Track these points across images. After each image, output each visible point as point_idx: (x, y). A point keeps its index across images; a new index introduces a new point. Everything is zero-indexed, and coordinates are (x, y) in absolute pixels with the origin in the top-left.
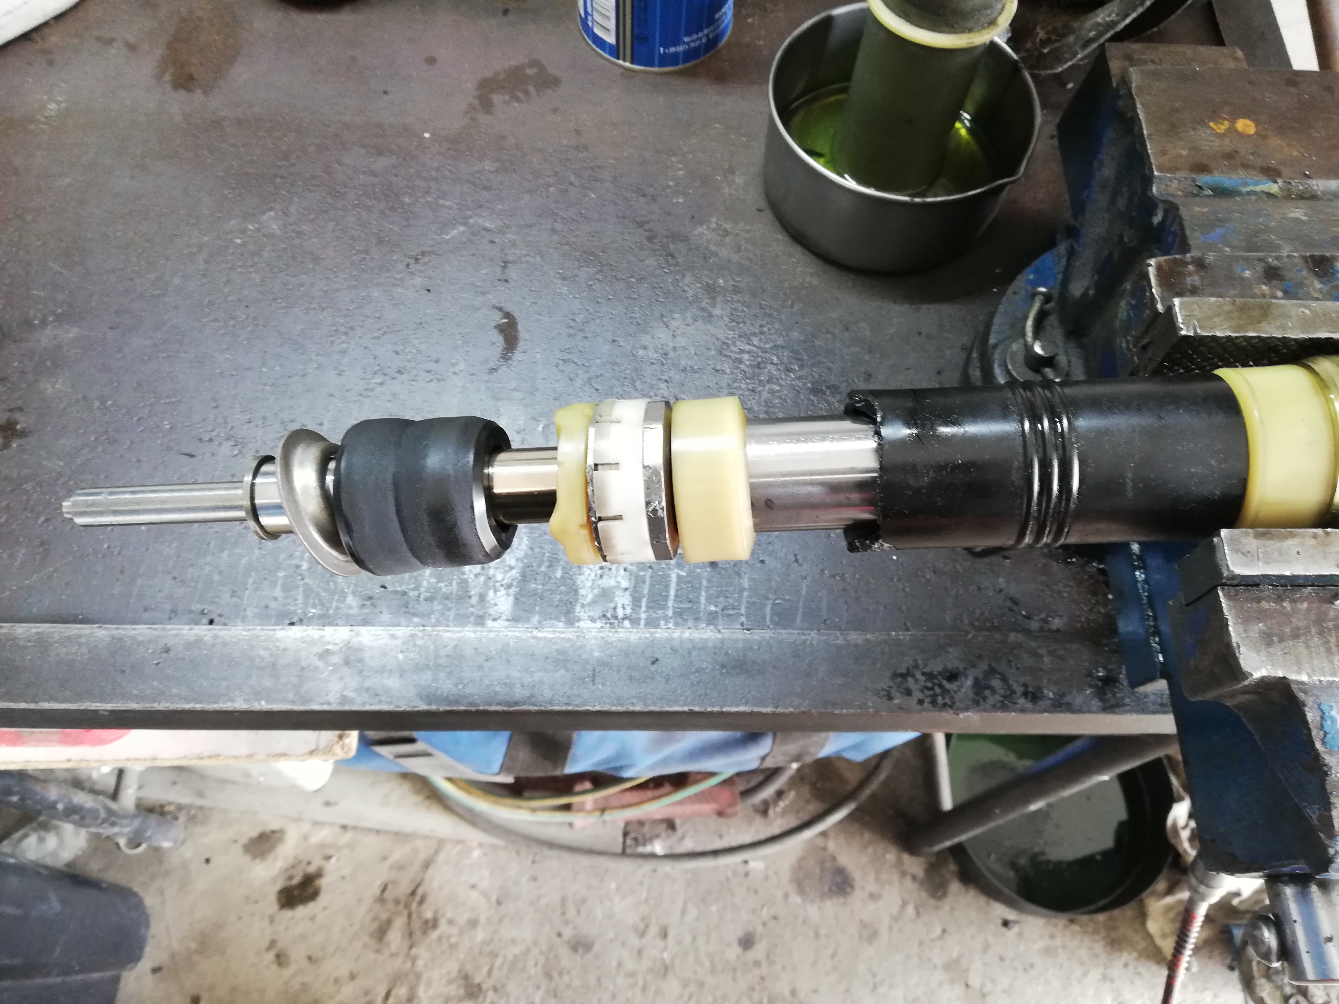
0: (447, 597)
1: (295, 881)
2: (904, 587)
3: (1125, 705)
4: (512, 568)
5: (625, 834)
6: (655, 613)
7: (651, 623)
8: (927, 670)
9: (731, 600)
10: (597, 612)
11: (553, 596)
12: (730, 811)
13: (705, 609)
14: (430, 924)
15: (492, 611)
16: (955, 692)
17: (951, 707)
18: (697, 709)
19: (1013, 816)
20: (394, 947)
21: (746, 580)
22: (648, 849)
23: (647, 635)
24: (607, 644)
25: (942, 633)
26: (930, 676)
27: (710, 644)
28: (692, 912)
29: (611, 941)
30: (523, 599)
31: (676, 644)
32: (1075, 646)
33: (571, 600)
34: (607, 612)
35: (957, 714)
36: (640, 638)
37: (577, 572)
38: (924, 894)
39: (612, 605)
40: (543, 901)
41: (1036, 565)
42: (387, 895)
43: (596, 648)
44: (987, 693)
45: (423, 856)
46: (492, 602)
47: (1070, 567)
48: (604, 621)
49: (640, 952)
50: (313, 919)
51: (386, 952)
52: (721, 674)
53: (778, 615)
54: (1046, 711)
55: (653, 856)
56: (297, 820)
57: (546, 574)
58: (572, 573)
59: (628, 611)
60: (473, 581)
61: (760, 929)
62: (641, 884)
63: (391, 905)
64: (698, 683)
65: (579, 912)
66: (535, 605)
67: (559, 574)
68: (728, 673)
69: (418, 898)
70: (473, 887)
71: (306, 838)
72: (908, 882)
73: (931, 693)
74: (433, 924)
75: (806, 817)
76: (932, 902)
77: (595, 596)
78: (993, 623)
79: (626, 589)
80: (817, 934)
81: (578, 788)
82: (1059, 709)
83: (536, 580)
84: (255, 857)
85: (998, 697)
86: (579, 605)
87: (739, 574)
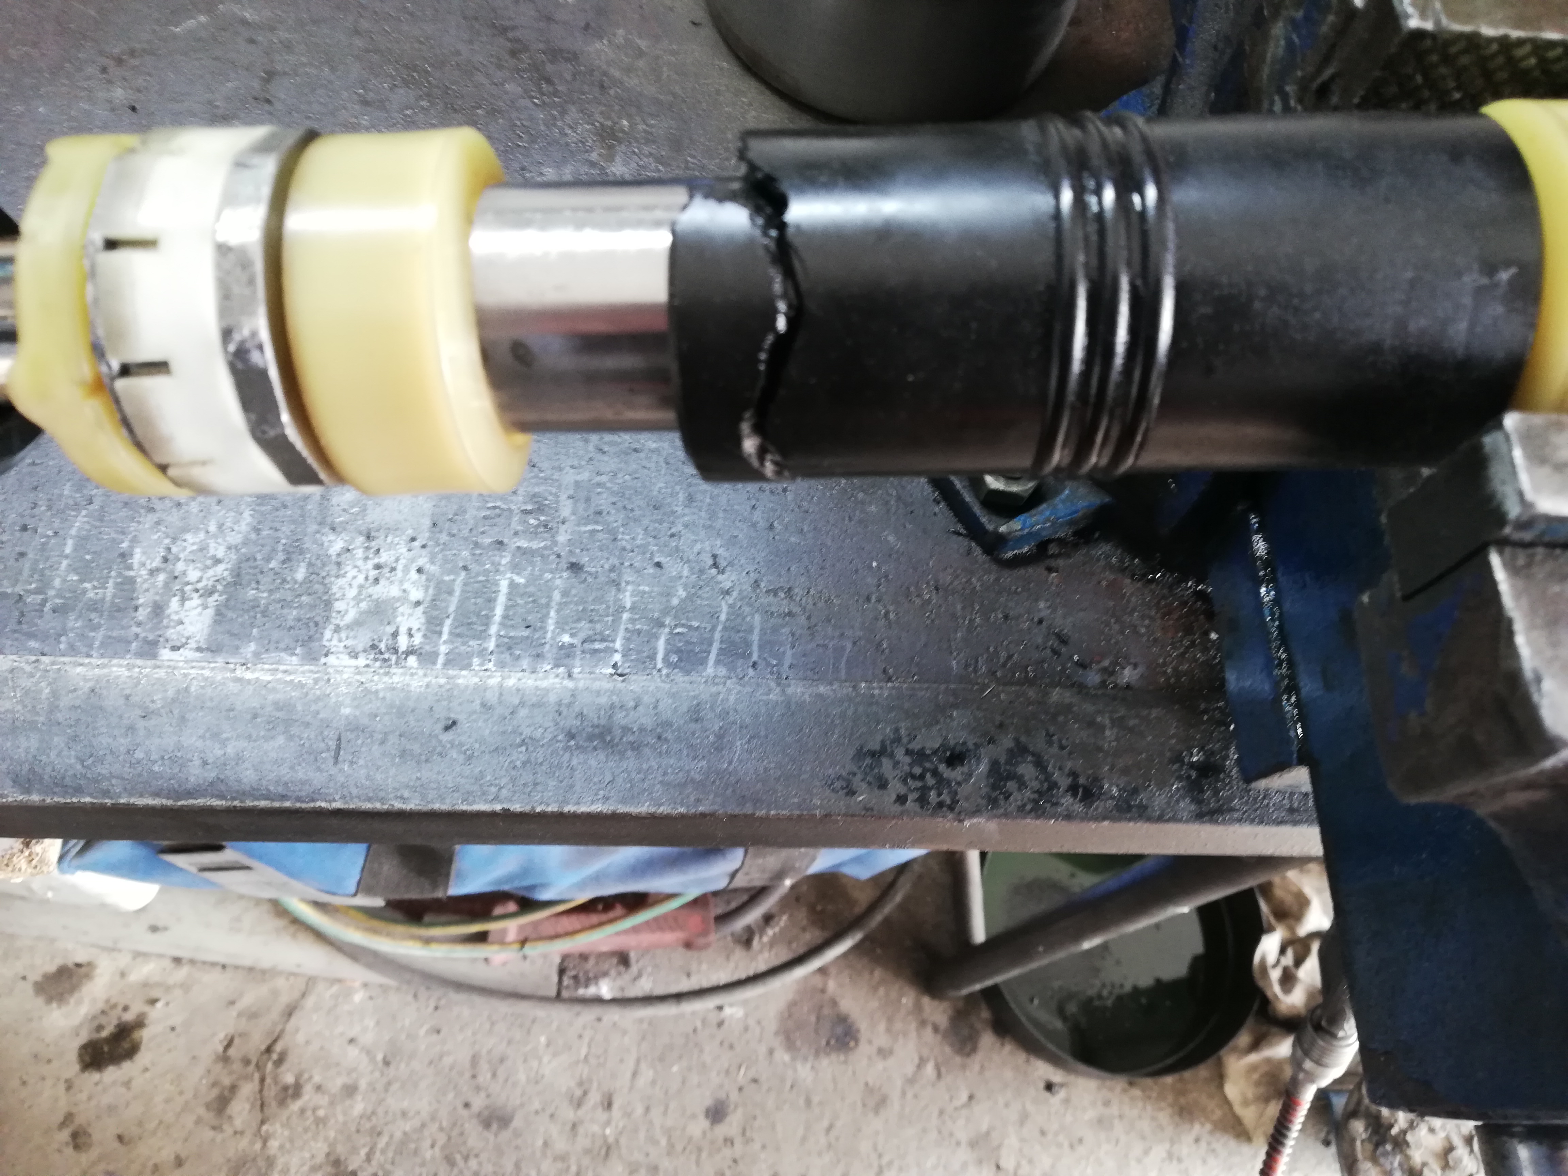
0: (94, 606)
1: (105, 1034)
2: (887, 613)
3: (1232, 810)
4: (217, 561)
5: (562, 972)
6: (464, 644)
7: (455, 660)
8: (916, 746)
9: (598, 627)
10: (362, 640)
11: (285, 611)
12: (701, 941)
13: (553, 638)
14: (290, 1091)
15: (171, 633)
16: (959, 784)
17: (951, 808)
18: (516, 807)
19: (1060, 955)
20: (238, 1123)
21: (628, 594)
22: (591, 991)
23: (442, 681)
24: (366, 693)
25: (943, 687)
26: (919, 756)
27: (552, 698)
28: (647, 1074)
29: (537, 1112)
30: (230, 614)
31: (492, 697)
32: (1155, 713)
33: (317, 619)
34: (380, 641)
35: (961, 821)
36: (428, 686)
37: (333, 573)
38: (948, 1050)
39: (390, 629)
40: (447, 1061)
41: (1099, 582)
42: (232, 1052)
43: (348, 701)
44: (1011, 785)
45: (285, 999)
46: (175, 617)
47: (1153, 586)
48: (372, 656)
49: (574, 1126)
50: (127, 1084)
51: (228, 1130)
52: (567, 748)
53: (679, 651)
54: (1104, 819)
55: (598, 1000)
56: (112, 950)
57: (276, 574)
58: (324, 574)
59: (418, 639)
60: (145, 581)
61: (734, 1096)
62: (580, 1036)
63: (237, 1066)
64: (524, 764)
65: (494, 1075)
66: (252, 625)
67: (301, 574)
68: (578, 747)
69: (275, 1056)
70: (351, 1041)
71: (123, 975)
72: (928, 1034)
73: (919, 784)
74: (295, 1091)
75: (800, 950)
76: (958, 1059)
77: (361, 613)
78: (1027, 672)
79: (418, 603)
80: (808, 1102)
81: (498, 910)
82: (1128, 816)
83: (258, 582)
84: (49, 1000)
85: (1028, 794)
86: (332, 627)
87: (616, 584)
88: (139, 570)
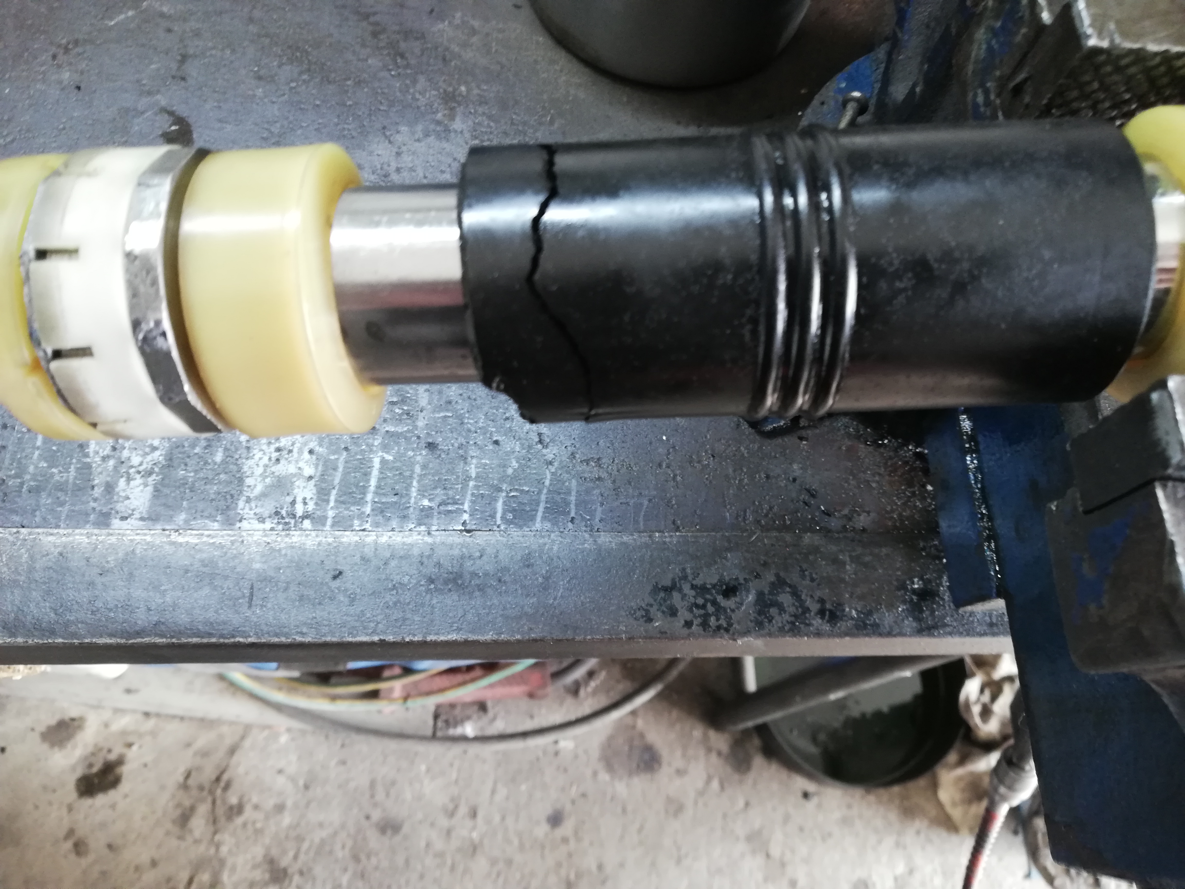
0: (61, 487)
1: (95, 770)
2: (675, 476)
3: (945, 625)
4: (154, 449)
5: (436, 717)
6: (347, 509)
7: (340, 523)
8: (698, 582)
9: (450, 492)
10: (268, 508)
11: (208, 487)
12: (540, 692)
13: (415, 503)
14: (235, 810)
15: (119, 507)
16: (733, 611)
17: (727, 630)
18: (390, 638)
19: (813, 703)
20: (197, 834)
21: (473, 466)
22: (458, 731)
23: (330, 540)
24: (272, 551)
25: (719, 535)
26: (701, 590)
27: (416, 552)
28: (502, 792)
29: (420, 822)
30: (166, 491)
31: (368, 552)
32: (884, 551)
33: (232, 492)
34: (282, 509)
35: (735, 640)
36: (319, 544)
37: (243, 456)
38: (729, 770)
39: (289, 499)
40: (352, 785)
41: (840, 448)
42: (191, 782)
43: (258, 558)
44: (773, 611)
45: (228, 741)
46: (123, 494)
47: (882, 450)
48: (276, 521)
49: (449, 832)
50: (113, 806)
51: (189, 839)
52: (428, 591)
53: (513, 511)
54: (847, 634)
55: (464, 738)
56: (97, 707)
57: (200, 457)
58: (237, 456)
59: (311, 506)
60: (99, 465)
61: (568, 807)
62: (451, 765)
63: (194, 792)
64: (395, 604)
65: (388, 795)
66: (182, 499)
67: (219, 457)
68: (437, 590)
69: (222, 784)
70: (280, 772)
71: (106, 725)
72: (714, 757)
73: (702, 612)
74: (238, 810)
75: (615, 696)
76: (736, 777)
77: (266, 487)
78: (784, 521)
79: (310, 478)
80: (624, 811)
81: (386, 674)
82: (865, 632)
83: (186, 465)
84: (53, 745)
85: (786, 617)
86: (244, 498)
87: (464, 459)
88: (94, 457)
